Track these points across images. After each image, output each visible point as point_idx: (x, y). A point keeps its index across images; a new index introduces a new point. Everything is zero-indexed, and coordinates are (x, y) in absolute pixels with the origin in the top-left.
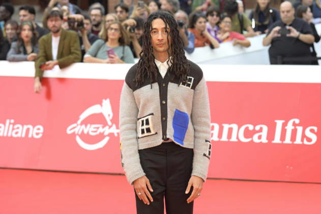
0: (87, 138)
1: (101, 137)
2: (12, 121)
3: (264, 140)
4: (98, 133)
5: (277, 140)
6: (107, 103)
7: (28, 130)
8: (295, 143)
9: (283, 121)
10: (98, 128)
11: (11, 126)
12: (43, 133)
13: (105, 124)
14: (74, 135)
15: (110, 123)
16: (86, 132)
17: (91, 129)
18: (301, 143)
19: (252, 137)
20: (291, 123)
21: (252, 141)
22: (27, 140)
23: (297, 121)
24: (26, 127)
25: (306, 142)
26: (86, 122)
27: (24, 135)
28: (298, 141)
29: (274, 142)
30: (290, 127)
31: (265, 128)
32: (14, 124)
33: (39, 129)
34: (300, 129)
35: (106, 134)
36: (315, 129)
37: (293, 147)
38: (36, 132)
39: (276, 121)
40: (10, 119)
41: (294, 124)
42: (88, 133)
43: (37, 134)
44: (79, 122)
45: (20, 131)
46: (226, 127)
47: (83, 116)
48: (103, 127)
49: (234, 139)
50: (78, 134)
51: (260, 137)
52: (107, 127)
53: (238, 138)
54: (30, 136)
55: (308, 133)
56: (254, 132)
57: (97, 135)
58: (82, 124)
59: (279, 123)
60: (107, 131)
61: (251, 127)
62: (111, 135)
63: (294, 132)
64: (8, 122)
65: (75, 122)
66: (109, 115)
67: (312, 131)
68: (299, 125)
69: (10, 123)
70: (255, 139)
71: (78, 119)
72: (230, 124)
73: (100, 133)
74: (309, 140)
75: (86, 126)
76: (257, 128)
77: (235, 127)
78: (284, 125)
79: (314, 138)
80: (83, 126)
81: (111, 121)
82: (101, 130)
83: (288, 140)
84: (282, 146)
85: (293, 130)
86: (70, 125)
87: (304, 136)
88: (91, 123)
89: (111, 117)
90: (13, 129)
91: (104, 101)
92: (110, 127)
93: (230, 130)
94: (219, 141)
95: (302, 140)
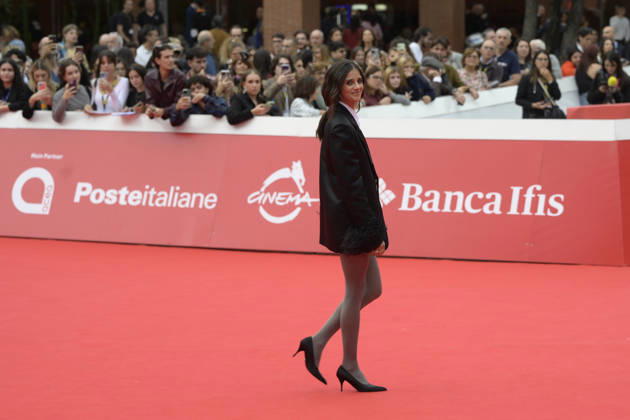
0: (273, 209)
1: (291, 207)
2: (178, 188)
3: (497, 211)
4: (287, 202)
5: (514, 210)
6: (297, 166)
7: (198, 199)
8: (536, 214)
9: (521, 188)
10: (287, 197)
11: (177, 195)
12: (217, 203)
13: (295, 191)
14: (256, 205)
15: (301, 191)
16: (271, 201)
17: (277, 198)
18: (543, 214)
19: (481, 207)
20: (530, 190)
21: (482, 212)
22: (196, 212)
23: (539, 188)
24: (195, 196)
25: (549, 214)
26: (272, 189)
27: (192, 205)
28: (540, 212)
29: (509, 213)
30: (529, 195)
31: (498, 197)
32: (180, 192)
33: (212, 198)
34: (542, 198)
35: (297, 203)
36: (562, 197)
37: (534, 219)
38: (209, 201)
39: (513, 188)
40: (175, 186)
41: (535, 192)
42: (274, 202)
43: (210, 204)
44: (263, 189)
45: (188, 200)
46: (449, 195)
47: (269, 181)
48: (293, 196)
49: (459, 209)
50: (261, 204)
51: (492, 208)
52: (299, 196)
53: (464, 208)
54: (201, 206)
55: (552, 202)
56: (485, 201)
57: (285, 206)
58: (266, 192)
59: (516, 190)
60: (298, 200)
61: (480, 195)
62: (303, 205)
63: (535, 202)
64: (172, 189)
65: (259, 189)
66: (301, 181)
67: (557, 199)
68: (541, 192)
69: (175, 191)
70: (486, 209)
71: (261, 186)
72: (453, 191)
73: (290, 203)
74: (554, 210)
75: (272, 195)
76: (489, 196)
77: (460, 195)
78: (523, 192)
79: (560, 208)
80: (268, 195)
81: (303, 187)
82: (291, 199)
83: (527, 211)
84: (520, 218)
85: (533, 198)
86: (251, 192)
87: (547, 206)
88: (278, 191)
89: (303, 183)
90: (179, 198)
91: (294, 163)
92: (302, 195)
93: (454, 199)
94: (440, 213)
95: (545, 211)
